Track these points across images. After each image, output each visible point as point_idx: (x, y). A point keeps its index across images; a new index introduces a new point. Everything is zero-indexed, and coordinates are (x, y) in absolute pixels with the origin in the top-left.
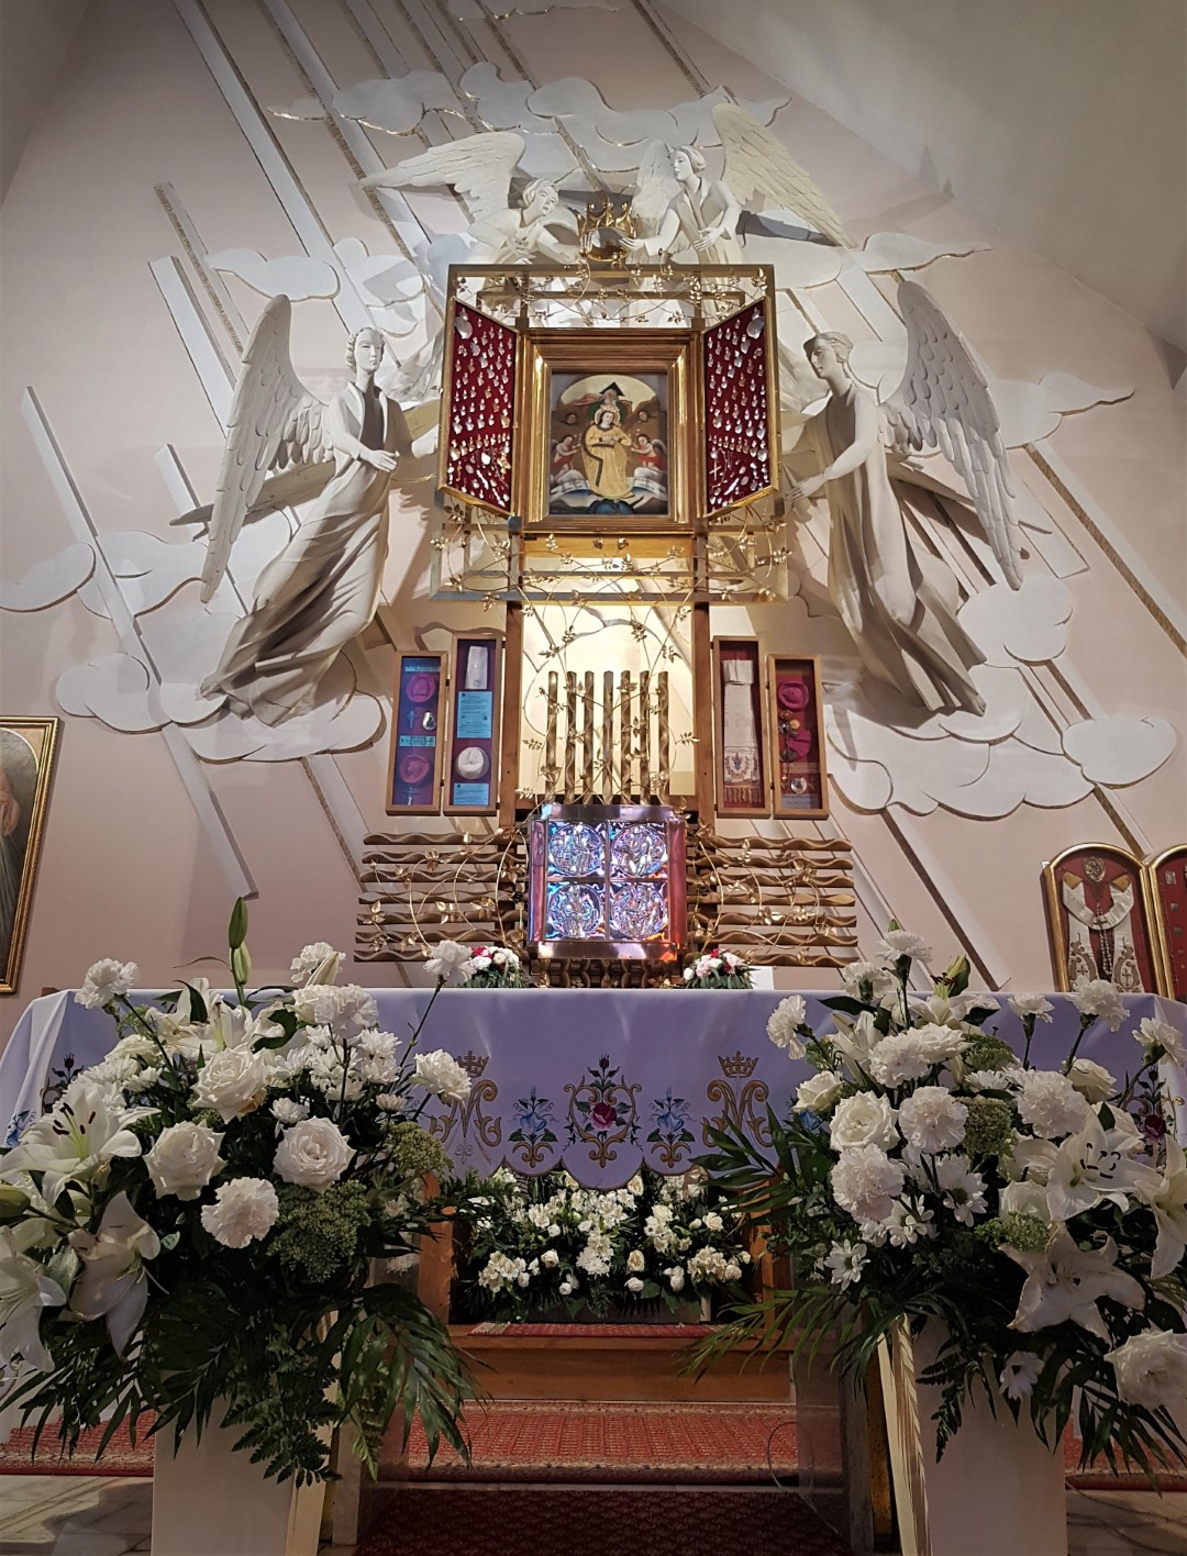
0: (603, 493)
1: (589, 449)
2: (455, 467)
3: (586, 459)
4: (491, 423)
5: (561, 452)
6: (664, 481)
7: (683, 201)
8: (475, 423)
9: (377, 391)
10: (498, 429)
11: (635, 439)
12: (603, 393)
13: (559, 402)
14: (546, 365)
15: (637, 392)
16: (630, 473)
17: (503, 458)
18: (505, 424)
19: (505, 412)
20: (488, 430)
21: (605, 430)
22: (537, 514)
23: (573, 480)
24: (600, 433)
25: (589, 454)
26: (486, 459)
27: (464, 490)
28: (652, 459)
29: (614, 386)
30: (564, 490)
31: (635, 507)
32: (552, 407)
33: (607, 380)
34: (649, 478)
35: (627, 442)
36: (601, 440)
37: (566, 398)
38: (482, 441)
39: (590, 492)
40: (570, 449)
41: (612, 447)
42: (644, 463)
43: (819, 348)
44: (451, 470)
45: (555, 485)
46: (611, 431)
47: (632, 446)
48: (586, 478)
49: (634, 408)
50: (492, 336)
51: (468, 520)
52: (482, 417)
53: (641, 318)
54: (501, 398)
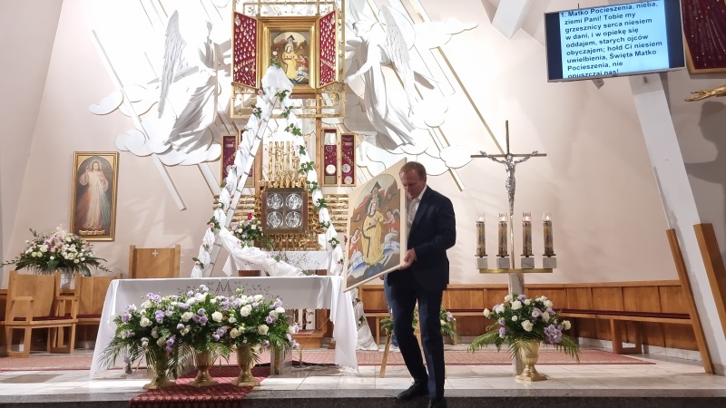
1: (283, 60)
2: (236, 74)
3: (282, 64)
4: (248, 55)
6: (308, 72)
8: (242, 57)
10: (251, 57)
11: (298, 56)
12: (288, 39)
13: (273, 43)
14: (268, 30)
15: (299, 38)
16: (297, 69)
17: (253, 68)
18: (253, 55)
19: (253, 51)
20: (247, 59)
21: (289, 53)
24: (287, 54)
25: (283, 62)
26: (247, 69)
27: (239, 82)
28: (304, 64)
29: (291, 37)
32: (271, 45)
34: (304, 71)
35: (296, 57)
36: (287, 57)
37: (276, 41)
38: (245, 63)
41: (291, 59)
42: (301, 65)
46: (291, 53)
50: (248, 22)
52: (245, 54)
53: (299, 13)
54: (251, 45)
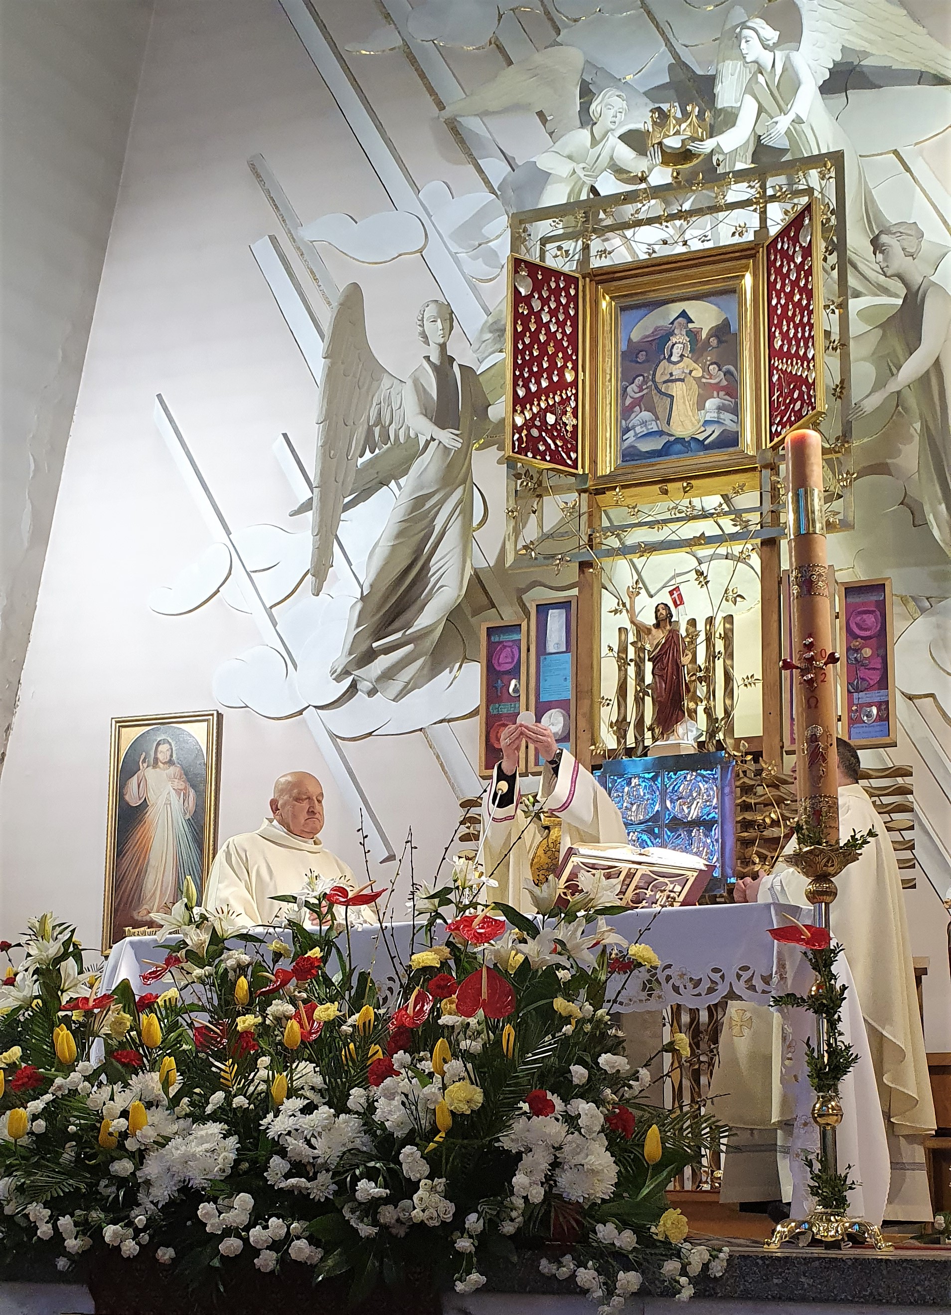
0: (673, 432)
1: (660, 387)
2: (520, 434)
3: (656, 398)
4: (555, 379)
5: (632, 394)
6: (736, 410)
7: (757, 82)
8: (538, 383)
9: (452, 360)
10: (562, 385)
11: (706, 369)
12: (672, 323)
13: (630, 340)
14: (613, 303)
15: (707, 316)
16: (701, 406)
17: (568, 414)
18: (569, 377)
19: (570, 365)
20: (553, 388)
21: (675, 363)
22: (607, 464)
23: (644, 423)
24: (670, 368)
25: (660, 392)
26: (551, 419)
27: (530, 454)
28: (723, 388)
29: (683, 314)
30: (636, 434)
31: (706, 443)
32: (623, 346)
33: (676, 308)
34: (720, 409)
35: (698, 373)
36: (671, 375)
37: (636, 336)
38: (546, 400)
39: (661, 433)
40: (641, 390)
41: (682, 380)
42: (715, 393)
43: (883, 245)
44: (517, 436)
45: (627, 430)
46: (681, 365)
47: (703, 377)
48: (657, 418)
49: (704, 336)
50: (553, 285)
51: (540, 483)
52: (545, 375)
53: (704, 239)
54: (564, 351)
